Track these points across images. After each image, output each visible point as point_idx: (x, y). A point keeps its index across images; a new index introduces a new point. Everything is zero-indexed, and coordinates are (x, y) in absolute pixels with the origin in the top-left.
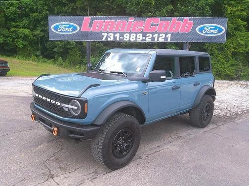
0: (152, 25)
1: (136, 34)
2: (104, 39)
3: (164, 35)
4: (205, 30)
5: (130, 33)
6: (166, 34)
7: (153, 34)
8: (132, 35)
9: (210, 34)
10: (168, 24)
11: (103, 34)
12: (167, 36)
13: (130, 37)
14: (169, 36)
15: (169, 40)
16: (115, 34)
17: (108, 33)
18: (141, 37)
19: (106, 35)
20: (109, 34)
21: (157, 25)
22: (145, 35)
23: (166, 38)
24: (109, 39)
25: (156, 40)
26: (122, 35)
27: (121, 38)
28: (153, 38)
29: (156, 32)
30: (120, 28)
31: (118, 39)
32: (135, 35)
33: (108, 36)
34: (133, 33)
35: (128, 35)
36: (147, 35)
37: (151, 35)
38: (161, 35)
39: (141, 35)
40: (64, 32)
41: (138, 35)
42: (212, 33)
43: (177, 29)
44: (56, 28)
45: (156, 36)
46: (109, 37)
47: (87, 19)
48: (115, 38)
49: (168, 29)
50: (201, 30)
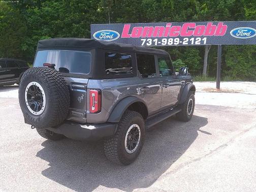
0: (189, 29)
1: (174, 38)
2: (142, 45)
3: (200, 39)
4: (239, 33)
5: (168, 38)
6: (202, 38)
7: (190, 38)
8: (169, 39)
9: (243, 36)
10: (203, 28)
11: (142, 40)
12: (203, 40)
13: (168, 41)
14: (205, 39)
15: (205, 43)
16: (153, 39)
17: (147, 38)
18: (178, 42)
19: (144, 40)
20: (148, 40)
21: (194, 29)
22: (181, 39)
23: (202, 42)
24: (147, 44)
25: (192, 43)
26: (160, 39)
27: (159, 43)
28: (190, 42)
29: (192, 37)
30: (158, 34)
31: (156, 44)
32: (172, 39)
33: (146, 42)
34: (170, 38)
35: (166, 39)
36: (184, 39)
37: (187, 39)
38: (197, 39)
39: (178, 39)
40: (106, 39)
41: (175, 39)
42: (246, 36)
43: (213, 32)
44: (97, 36)
45: (192, 39)
46: (148, 42)
47: (127, 26)
48: (153, 43)
49: (204, 33)
50: (234, 33)
